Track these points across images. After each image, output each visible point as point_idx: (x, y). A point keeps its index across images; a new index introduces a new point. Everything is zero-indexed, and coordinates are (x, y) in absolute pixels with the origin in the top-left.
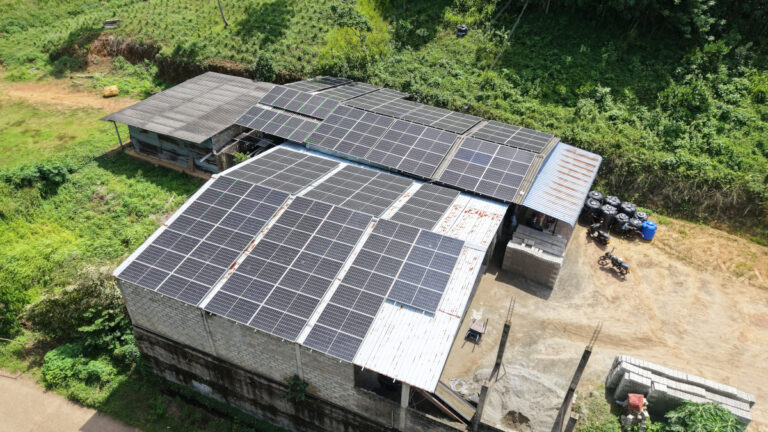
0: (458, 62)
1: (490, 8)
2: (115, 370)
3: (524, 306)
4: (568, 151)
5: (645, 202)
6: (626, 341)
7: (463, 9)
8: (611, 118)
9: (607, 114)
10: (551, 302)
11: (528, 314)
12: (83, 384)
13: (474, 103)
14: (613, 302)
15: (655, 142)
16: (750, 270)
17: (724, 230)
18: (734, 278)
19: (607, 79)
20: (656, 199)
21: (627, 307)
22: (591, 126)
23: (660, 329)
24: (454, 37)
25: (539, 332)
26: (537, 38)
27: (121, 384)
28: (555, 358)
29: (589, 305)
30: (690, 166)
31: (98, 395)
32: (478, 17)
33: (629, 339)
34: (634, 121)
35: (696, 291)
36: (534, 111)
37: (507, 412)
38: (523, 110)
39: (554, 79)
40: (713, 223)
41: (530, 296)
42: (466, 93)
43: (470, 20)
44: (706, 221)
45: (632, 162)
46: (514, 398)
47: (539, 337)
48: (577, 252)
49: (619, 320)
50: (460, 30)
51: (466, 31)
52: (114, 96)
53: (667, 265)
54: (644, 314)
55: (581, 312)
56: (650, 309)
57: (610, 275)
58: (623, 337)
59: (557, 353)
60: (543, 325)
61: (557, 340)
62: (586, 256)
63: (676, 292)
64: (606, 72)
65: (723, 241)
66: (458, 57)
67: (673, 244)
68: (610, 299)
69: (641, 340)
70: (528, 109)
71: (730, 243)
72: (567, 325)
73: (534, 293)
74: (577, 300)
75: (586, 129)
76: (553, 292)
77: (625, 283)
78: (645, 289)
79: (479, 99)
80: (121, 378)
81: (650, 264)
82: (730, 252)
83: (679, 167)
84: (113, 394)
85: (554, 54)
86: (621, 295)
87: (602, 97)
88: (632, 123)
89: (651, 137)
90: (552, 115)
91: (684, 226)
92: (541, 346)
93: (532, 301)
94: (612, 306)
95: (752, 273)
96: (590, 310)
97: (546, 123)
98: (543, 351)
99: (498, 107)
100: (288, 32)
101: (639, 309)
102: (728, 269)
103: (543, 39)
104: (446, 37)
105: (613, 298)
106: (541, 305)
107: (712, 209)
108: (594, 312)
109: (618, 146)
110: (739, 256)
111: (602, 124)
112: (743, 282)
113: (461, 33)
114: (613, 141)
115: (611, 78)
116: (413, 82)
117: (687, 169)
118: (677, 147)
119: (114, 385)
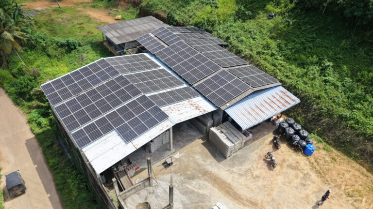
0: (261, 32)
1: (291, 6)
2: (48, 124)
3: (204, 161)
4: (282, 92)
5: (323, 134)
6: (242, 199)
7: (278, 4)
8: (325, 81)
9: (324, 78)
10: (220, 165)
11: (203, 165)
12: (36, 125)
13: (255, 55)
14: (254, 178)
15: (344, 102)
16: (360, 196)
17: (365, 168)
18: (344, 196)
19: (337, 58)
20: (329, 134)
21: (259, 184)
22: (310, 83)
23: (268, 202)
24: (266, 18)
25: (200, 175)
26: (309, 27)
27: (48, 130)
28: (196, 190)
29: (239, 174)
30: (357, 122)
31: (38, 130)
32: (283, 10)
33: (245, 199)
34: (338, 86)
35: (310, 193)
36: (283, 66)
37: (145, 201)
38: (277, 64)
39: (305, 51)
40: (359, 161)
41: (212, 157)
42: (254, 49)
43: (278, 10)
44: (355, 158)
45: (322, 109)
46: (154, 197)
47: (198, 177)
48: (258, 146)
49: (248, 188)
50: (270, 16)
51: (273, 16)
52: (119, 20)
53: (305, 172)
54: (266, 191)
55: (232, 175)
56: (272, 190)
57: (266, 164)
58: (242, 197)
59: (200, 189)
60: (205, 173)
61: (206, 183)
62: (261, 150)
63: (297, 188)
64: (339, 54)
65: (357, 173)
66: (262, 30)
67: (321, 162)
68: (254, 176)
69: (252, 203)
70: (280, 64)
71: (361, 176)
72: (218, 178)
73: (215, 157)
74: (235, 169)
75: (305, 83)
76: (226, 160)
77: (271, 172)
78: (280, 179)
79: (258, 53)
80: (49, 127)
81: (296, 168)
82: (356, 181)
83: (350, 120)
84: (43, 132)
85: (313, 38)
86: (262, 176)
87: (326, 67)
88: (336, 87)
89: (342, 98)
90: (291, 71)
91: (338, 156)
92: (194, 182)
93: (211, 160)
94: (252, 179)
95: (360, 198)
96: (236, 176)
97: (285, 74)
98: (193, 185)
99: (265, 59)
100: (192, 3)
101: (265, 187)
102: (345, 190)
103: (313, 27)
104: (262, 18)
105: (256, 176)
106: (214, 164)
107: (363, 152)
108: (238, 179)
109: (319, 98)
110: (361, 185)
111: (317, 82)
112: (348, 201)
113: (270, 17)
114: (317, 94)
115: (340, 58)
116: (231, 37)
117: (355, 124)
118: (355, 109)
119: (45, 129)
